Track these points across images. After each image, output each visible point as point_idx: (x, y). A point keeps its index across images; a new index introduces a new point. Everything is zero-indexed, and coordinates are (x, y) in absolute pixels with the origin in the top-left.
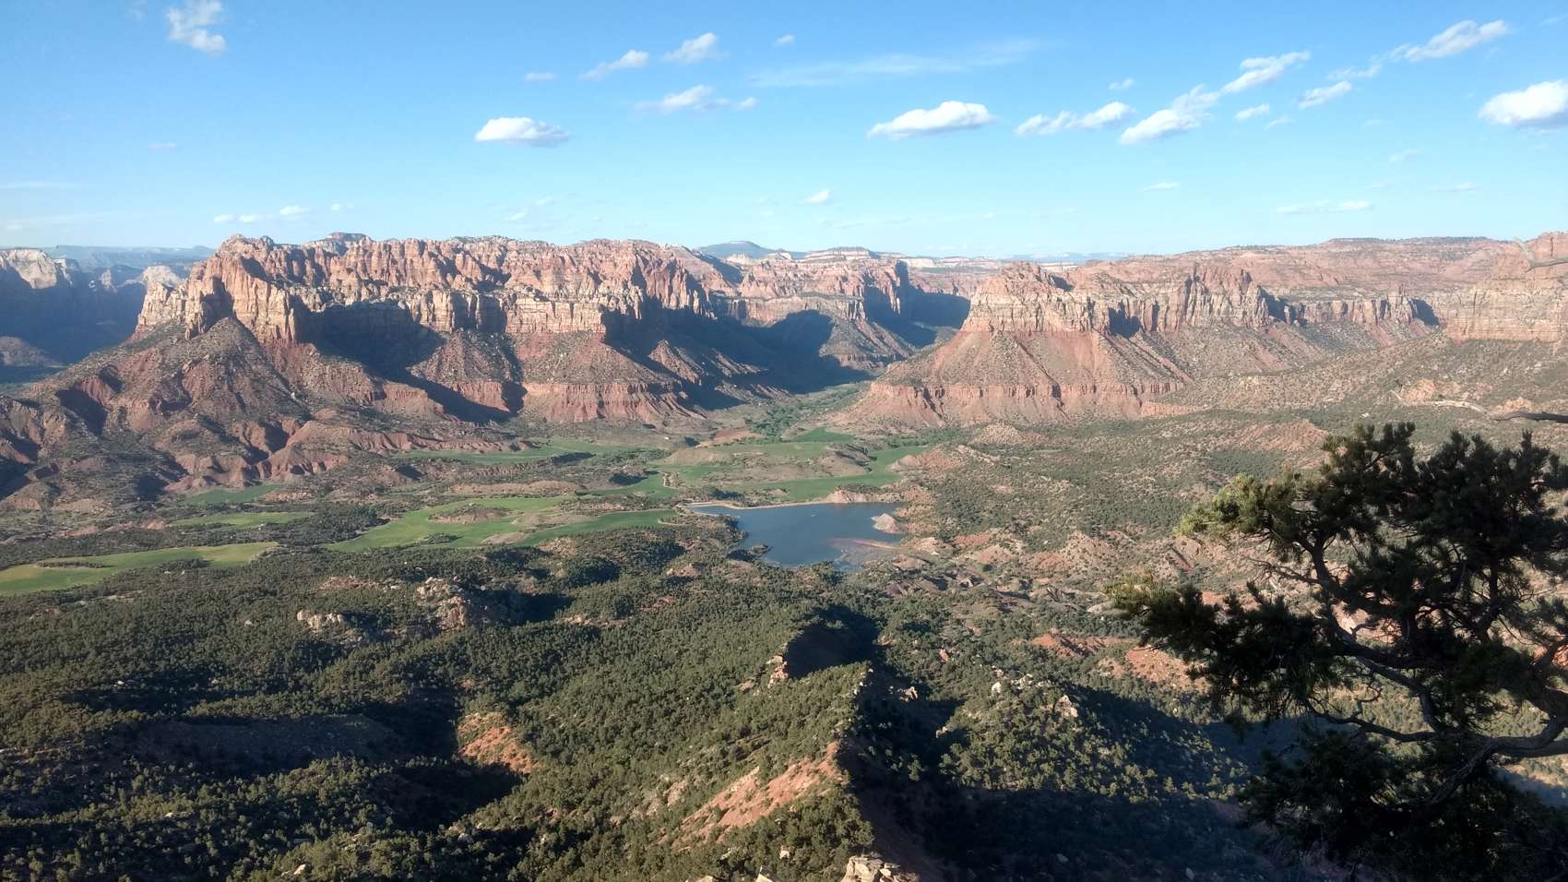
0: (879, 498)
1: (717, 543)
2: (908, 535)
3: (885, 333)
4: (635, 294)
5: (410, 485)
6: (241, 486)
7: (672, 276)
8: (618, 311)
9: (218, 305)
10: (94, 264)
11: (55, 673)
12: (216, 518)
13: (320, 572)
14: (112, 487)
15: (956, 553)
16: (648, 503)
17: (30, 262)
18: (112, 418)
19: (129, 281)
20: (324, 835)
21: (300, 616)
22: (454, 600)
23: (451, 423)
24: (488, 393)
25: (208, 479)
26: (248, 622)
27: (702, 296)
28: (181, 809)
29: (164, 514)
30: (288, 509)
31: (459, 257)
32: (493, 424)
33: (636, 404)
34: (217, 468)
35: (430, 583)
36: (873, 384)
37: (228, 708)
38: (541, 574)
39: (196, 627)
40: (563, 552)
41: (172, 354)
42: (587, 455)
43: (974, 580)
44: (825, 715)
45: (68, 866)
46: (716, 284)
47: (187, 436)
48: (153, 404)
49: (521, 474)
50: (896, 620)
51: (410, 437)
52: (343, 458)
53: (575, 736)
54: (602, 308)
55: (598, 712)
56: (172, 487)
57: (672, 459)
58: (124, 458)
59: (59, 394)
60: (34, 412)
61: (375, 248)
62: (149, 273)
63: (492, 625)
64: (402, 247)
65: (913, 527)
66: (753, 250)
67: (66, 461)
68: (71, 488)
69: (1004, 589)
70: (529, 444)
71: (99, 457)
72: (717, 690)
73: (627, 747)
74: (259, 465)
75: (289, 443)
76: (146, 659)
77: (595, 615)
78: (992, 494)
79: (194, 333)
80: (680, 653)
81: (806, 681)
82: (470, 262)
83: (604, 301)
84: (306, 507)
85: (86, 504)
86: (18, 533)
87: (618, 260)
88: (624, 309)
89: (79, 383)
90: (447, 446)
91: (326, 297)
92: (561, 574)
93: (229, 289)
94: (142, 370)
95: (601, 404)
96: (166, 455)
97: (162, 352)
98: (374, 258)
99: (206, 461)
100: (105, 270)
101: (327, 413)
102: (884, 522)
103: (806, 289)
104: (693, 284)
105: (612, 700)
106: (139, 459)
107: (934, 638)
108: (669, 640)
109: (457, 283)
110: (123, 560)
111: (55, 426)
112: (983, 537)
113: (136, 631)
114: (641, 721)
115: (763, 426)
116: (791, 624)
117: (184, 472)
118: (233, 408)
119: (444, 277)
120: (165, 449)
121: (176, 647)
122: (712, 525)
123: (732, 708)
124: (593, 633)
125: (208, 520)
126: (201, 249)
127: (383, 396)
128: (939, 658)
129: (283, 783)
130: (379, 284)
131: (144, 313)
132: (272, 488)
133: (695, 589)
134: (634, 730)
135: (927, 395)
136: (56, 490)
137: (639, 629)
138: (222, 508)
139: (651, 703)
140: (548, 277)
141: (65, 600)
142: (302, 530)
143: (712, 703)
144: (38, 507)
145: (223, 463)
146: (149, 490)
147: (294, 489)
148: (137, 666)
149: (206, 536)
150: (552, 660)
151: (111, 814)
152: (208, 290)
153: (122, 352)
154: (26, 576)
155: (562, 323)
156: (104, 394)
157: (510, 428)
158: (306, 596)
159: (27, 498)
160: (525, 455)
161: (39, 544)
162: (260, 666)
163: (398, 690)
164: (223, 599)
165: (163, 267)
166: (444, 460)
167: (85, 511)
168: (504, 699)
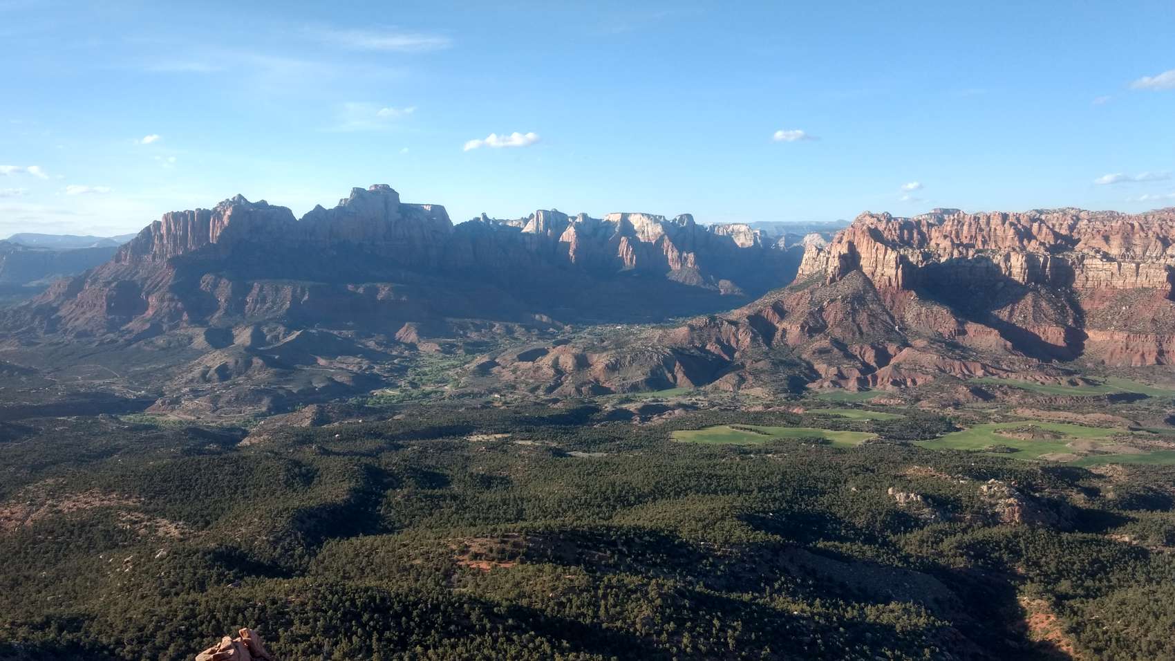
5: (981, 404)
6: (855, 390)
9: (850, 261)
10: (776, 233)
11: (734, 500)
12: (838, 411)
13: (907, 461)
14: (774, 381)
17: (740, 233)
18: (778, 335)
19: (795, 245)
21: (890, 491)
22: (1012, 500)
23: (1018, 360)
24: (1053, 335)
25: (835, 383)
26: (854, 489)
28: (803, 611)
29: (804, 404)
30: (887, 411)
31: (1036, 225)
32: (1055, 363)
34: (841, 376)
35: (992, 483)
37: (837, 547)
38: (1093, 493)
39: (820, 485)
40: (1115, 479)
41: (817, 294)
42: (1142, 397)
45: (735, 629)
47: (822, 352)
48: (803, 327)
49: (1077, 404)
51: (984, 367)
52: (930, 377)
53: (1118, 640)
54: (1169, 268)
55: (1141, 624)
56: (810, 385)
58: (782, 362)
59: (749, 317)
60: (734, 328)
61: (967, 220)
62: (807, 239)
63: (1042, 527)
64: (989, 218)
67: (750, 361)
68: (750, 379)
70: (1087, 381)
71: (768, 361)
74: (869, 376)
75: (892, 363)
76: (787, 502)
77: (1143, 538)
79: (833, 280)
82: (1044, 229)
84: (899, 411)
85: (757, 391)
86: (721, 405)
89: (760, 311)
90: (1013, 376)
91: (926, 256)
92: (1110, 496)
93: (859, 250)
94: (798, 304)
95: (1161, 353)
96: (808, 363)
97: (811, 293)
98: (966, 228)
99: (833, 370)
100: (781, 237)
101: (920, 343)
105: (1157, 618)
106: (791, 365)
109: (1032, 246)
110: (778, 431)
111: (745, 339)
113: (782, 481)
117: (819, 376)
118: (854, 334)
119: (1021, 241)
120: (808, 359)
121: (806, 497)
124: (1141, 554)
125: (831, 411)
126: (840, 222)
127: (964, 332)
129: (871, 612)
130: (967, 247)
131: (802, 266)
132: (875, 395)
136: (742, 380)
138: (842, 405)
140: (1116, 241)
141: (743, 452)
142: (896, 427)
144: (732, 390)
145: (845, 372)
146: (796, 387)
147: (892, 396)
148: (782, 505)
149: (830, 422)
150: (1098, 569)
151: (761, 601)
152: (845, 250)
153: (786, 292)
154: (722, 433)
155: (1127, 278)
156: (774, 319)
157: (1070, 366)
158: (895, 477)
159: (726, 383)
160: (1082, 389)
161: (730, 413)
162: (860, 522)
163: (961, 563)
164: (838, 469)
165: (817, 234)
166: (1010, 387)
167: (757, 395)
168: (1052, 591)
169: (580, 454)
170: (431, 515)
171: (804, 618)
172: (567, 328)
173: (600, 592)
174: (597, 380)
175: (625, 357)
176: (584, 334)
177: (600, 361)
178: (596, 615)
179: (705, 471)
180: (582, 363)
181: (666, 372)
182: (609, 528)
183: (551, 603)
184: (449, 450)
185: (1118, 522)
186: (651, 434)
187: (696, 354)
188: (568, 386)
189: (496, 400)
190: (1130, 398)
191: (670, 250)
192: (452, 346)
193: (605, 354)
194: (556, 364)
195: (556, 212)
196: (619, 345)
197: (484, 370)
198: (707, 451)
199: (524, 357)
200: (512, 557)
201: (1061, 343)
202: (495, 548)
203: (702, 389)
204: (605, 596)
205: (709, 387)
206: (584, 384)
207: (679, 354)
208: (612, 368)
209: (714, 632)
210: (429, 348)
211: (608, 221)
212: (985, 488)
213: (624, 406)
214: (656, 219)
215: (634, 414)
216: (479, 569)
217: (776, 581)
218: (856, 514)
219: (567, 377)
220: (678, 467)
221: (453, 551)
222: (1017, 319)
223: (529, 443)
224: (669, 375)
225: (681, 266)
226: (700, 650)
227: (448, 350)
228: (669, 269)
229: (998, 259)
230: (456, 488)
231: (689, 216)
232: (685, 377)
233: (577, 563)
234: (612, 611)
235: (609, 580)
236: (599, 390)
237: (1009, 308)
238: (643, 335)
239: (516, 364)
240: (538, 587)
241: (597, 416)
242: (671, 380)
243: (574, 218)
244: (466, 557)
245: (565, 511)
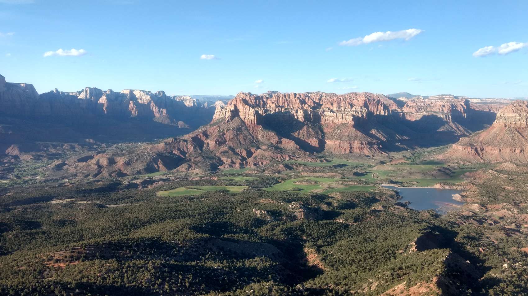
0: (455, 188)
1: (391, 199)
2: (466, 202)
3: (459, 126)
4: (365, 111)
5: (288, 171)
6: (239, 168)
7: (378, 105)
8: (358, 116)
9: (235, 113)
10: (203, 100)
11: (187, 220)
12: (232, 177)
13: (260, 197)
14: (204, 166)
15: (487, 211)
16: (366, 183)
17: (187, 100)
18: (205, 146)
19: (212, 106)
20: (259, 282)
21: (254, 210)
22: (301, 210)
23: (301, 152)
24: (314, 142)
25: (230, 166)
26: (239, 211)
27: (389, 112)
28: (219, 266)
29: (217, 175)
30: (252, 176)
31: (307, 98)
32: (315, 153)
33: (363, 148)
34: (233, 162)
35: (293, 203)
36: (454, 145)
37: (232, 237)
38: (329, 204)
39: (225, 210)
40: (337, 198)
41: (222, 127)
42: (345, 165)
43: (494, 222)
44: (432, 266)
45: (189, 278)
46: (394, 107)
47: (225, 152)
48: (216, 142)
49: (323, 170)
50: (461, 234)
51: (289, 156)
52: (268, 161)
53: (339, 261)
54: (353, 116)
55: (347, 253)
56: (221, 167)
57: (375, 168)
58: (207, 158)
59: (192, 138)
60: (186, 143)
61: (281, 96)
62: (217, 103)
63: (312, 219)
64: (289, 95)
65: (469, 200)
66: (408, 96)
67: (193, 158)
68: (194, 165)
69: (508, 227)
70: (326, 160)
71: (201, 157)
72: (390, 252)
73: (357, 267)
74: (244, 162)
75: (254, 155)
76: (211, 219)
77: (347, 220)
78: (504, 190)
79: (228, 121)
80: (376, 237)
81: (424, 253)
82: (310, 100)
83: (354, 113)
84: (256, 176)
85: (197, 171)
86: (180, 178)
87: (360, 99)
88: (360, 116)
89: (197, 135)
90: (300, 159)
91: (266, 111)
92: (335, 205)
93: (238, 108)
94: (214, 132)
95: (351, 148)
96: (219, 157)
97: (219, 127)
98: (281, 99)
99: (229, 160)
100: (205, 102)
101: (264, 147)
102: (457, 197)
103: (428, 110)
104: (385, 107)
105: (352, 250)
106: (212, 158)
107: (477, 243)
108: (373, 232)
109: (306, 107)
110: (206, 188)
111: (191, 148)
112: (500, 206)
113: (208, 210)
114: (362, 259)
115: (410, 159)
116: (418, 231)
117: (224, 163)
118: (238, 144)
119: (302, 105)
120: (218, 156)
121: (219, 216)
122: (389, 193)
123: (395, 259)
124: (346, 226)
125: (229, 178)
126: (231, 96)
127: (281, 142)
128: (479, 251)
129: (247, 263)
130: (282, 107)
131: (215, 115)
132: (247, 170)
133: (383, 215)
134: (359, 261)
135: (476, 150)
136: (190, 166)
137: (362, 226)
138: (233, 175)
139: (366, 253)
140: (335, 105)
141: (191, 199)
142: (256, 183)
143: (388, 256)
144: (185, 171)
145: (234, 161)
146: (214, 168)
147: (254, 170)
148: (208, 220)
149: (228, 183)
150: (332, 234)
151: (200, 264)
152: (233, 108)
153: (209, 126)
154: (181, 191)
155: (339, 120)
156: (204, 139)
157: (320, 155)
158: (256, 204)
159: (183, 168)
160: (325, 164)
161: (185, 181)
162: (242, 224)
163: (282, 237)
164: (232, 202)
165: (220, 101)
166: (299, 164)
167: (197, 173)
168: (316, 245)
169: (112, 206)
170: (30, 243)
171: (219, 269)
172: (104, 145)
173: (124, 270)
174: (120, 170)
175: (134, 158)
176: (113, 147)
177: (121, 161)
178: (122, 281)
179: (174, 209)
180: (112, 162)
181: (154, 164)
182: (128, 240)
183: (99, 279)
184: (40, 209)
185: (338, 215)
186: (148, 194)
187: (168, 155)
188: (105, 173)
189: (66, 182)
190: (341, 166)
191: (154, 107)
192: (40, 156)
193: (123, 157)
194: (98, 163)
195: (96, 89)
196: (130, 153)
197: (59, 167)
198: (174, 200)
199: (80, 160)
200: (78, 259)
201: (317, 146)
202: (68, 256)
203: (172, 171)
204: (127, 272)
205: (175, 170)
206: (113, 172)
207: (160, 156)
208: (127, 164)
209: (179, 281)
210: (26, 158)
211: (123, 94)
212: (290, 206)
213: (134, 181)
214: (147, 93)
215: (139, 185)
216: (59, 267)
217: (207, 254)
218: (240, 221)
219: (104, 169)
220: (161, 208)
221: (44, 260)
222: (301, 136)
223: (85, 202)
224: (156, 166)
225: (160, 114)
226: (173, 290)
227: (38, 158)
228: (154, 116)
229: (293, 112)
230: (44, 228)
231: (163, 92)
232: (163, 166)
233: (112, 258)
234: (130, 278)
235: (129, 264)
236: (121, 174)
237: (298, 132)
238: (143, 147)
239: (76, 164)
240: (92, 272)
241: (120, 187)
242: (157, 168)
243: (105, 92)
244: (52, 262)
245: (105, 234)
